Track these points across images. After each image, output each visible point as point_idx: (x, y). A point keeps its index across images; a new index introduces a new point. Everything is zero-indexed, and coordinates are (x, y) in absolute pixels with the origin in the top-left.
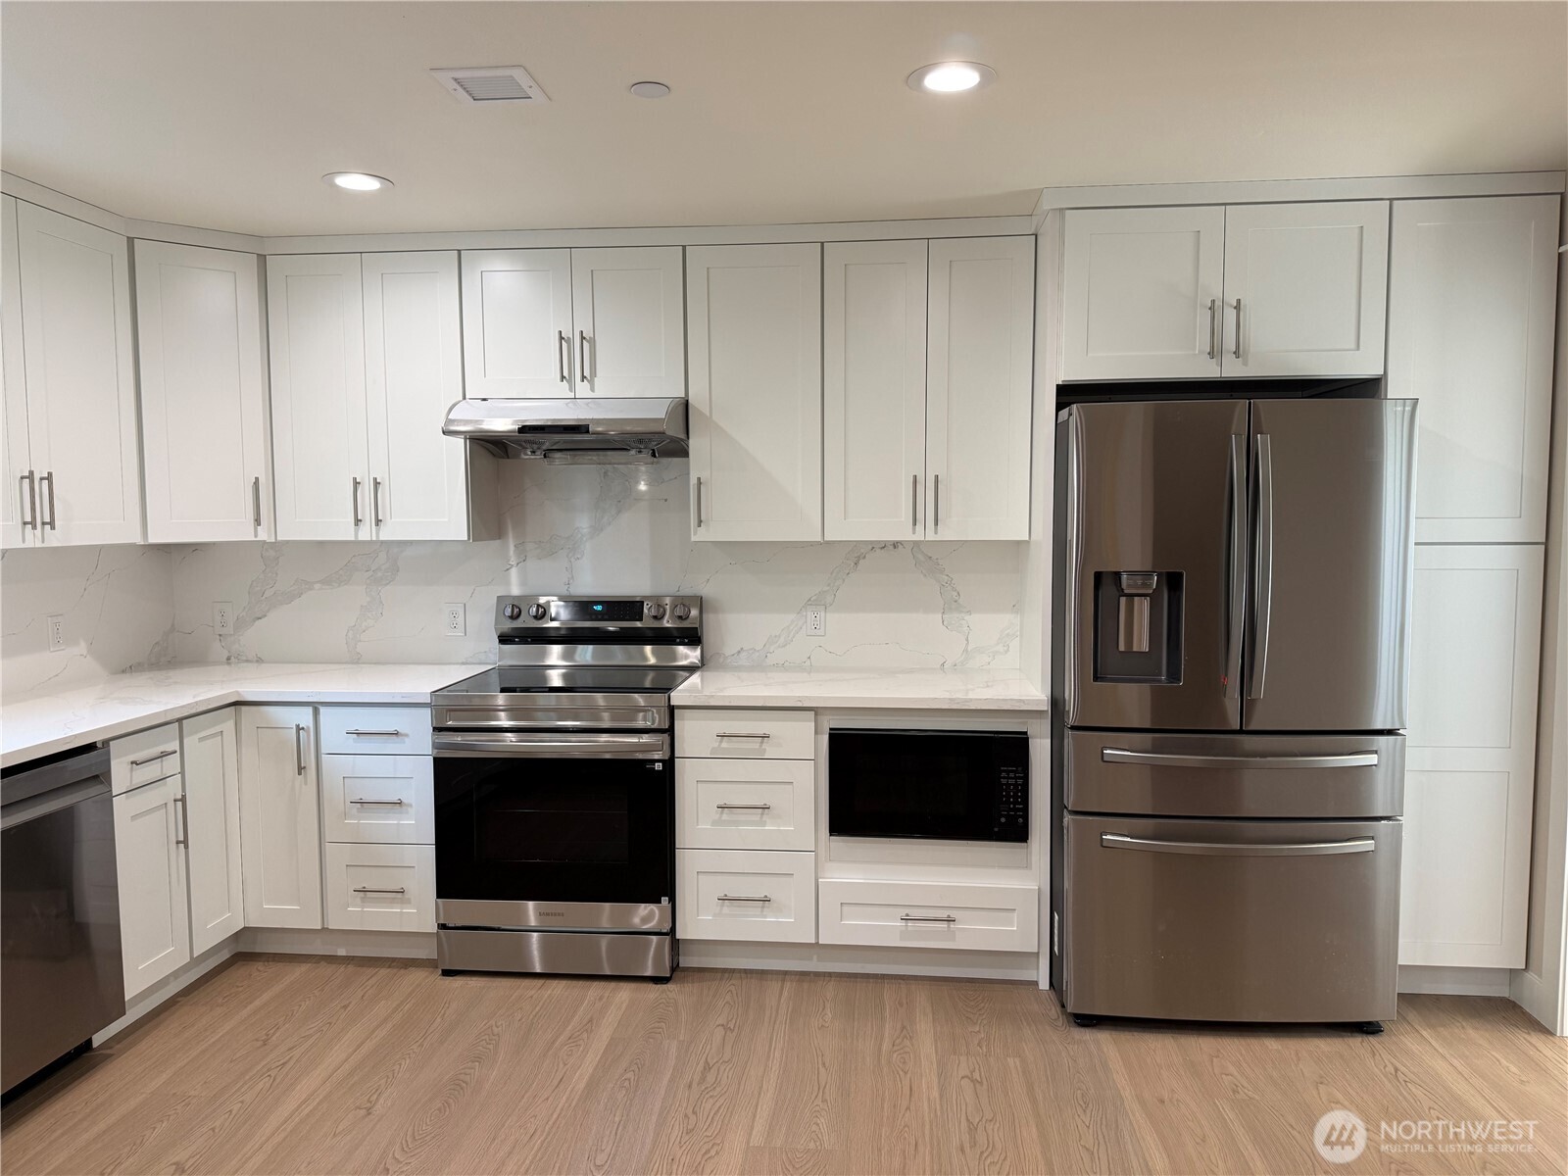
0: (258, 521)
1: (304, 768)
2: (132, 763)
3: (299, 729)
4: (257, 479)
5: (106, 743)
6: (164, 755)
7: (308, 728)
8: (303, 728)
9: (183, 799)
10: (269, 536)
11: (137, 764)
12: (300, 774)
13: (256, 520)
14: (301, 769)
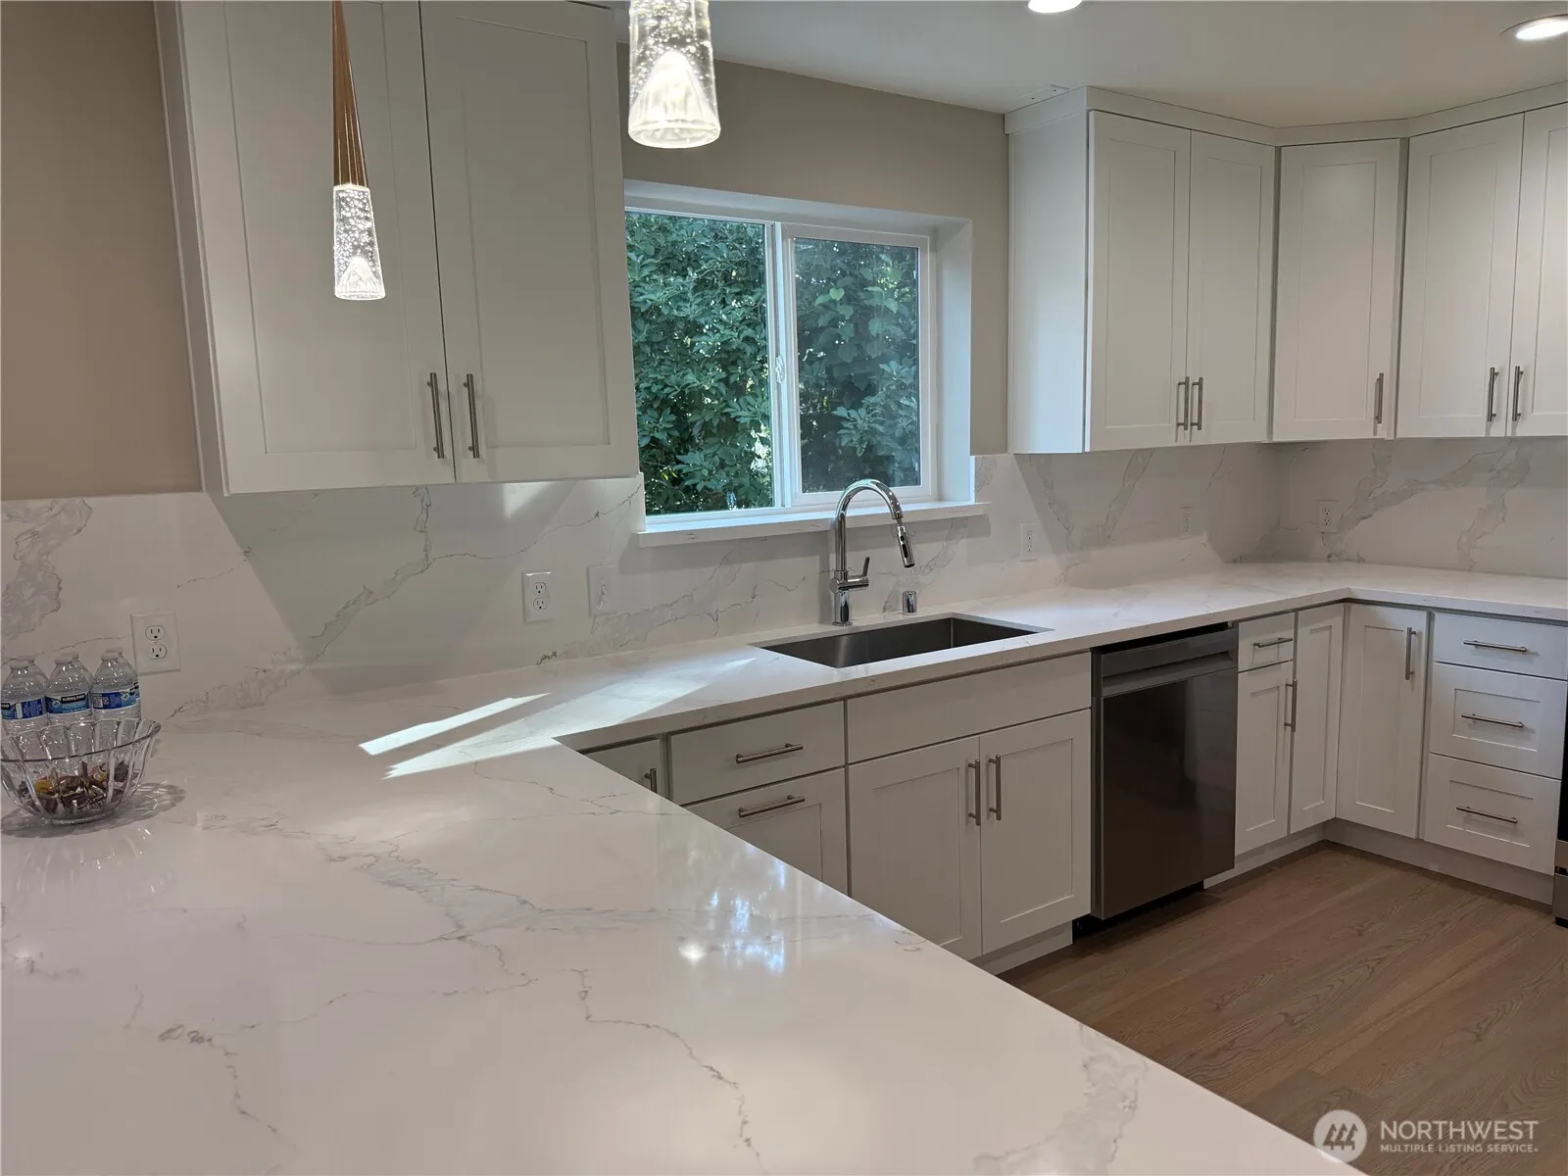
0: (1378, 418)
1: (1413, 673)
2: (1255, 645)
3: (1411, 632)
4: (1382, 375)
5: (1236, 623)
6: (1281, 641)
7: (1421, 633)
8: (1415, 633)
9: (1294, 685)
10: (1388, 434)
11: (1260, 647)
12: (1407, 678)
13: (1377, 418)
14: (1409, 674)
